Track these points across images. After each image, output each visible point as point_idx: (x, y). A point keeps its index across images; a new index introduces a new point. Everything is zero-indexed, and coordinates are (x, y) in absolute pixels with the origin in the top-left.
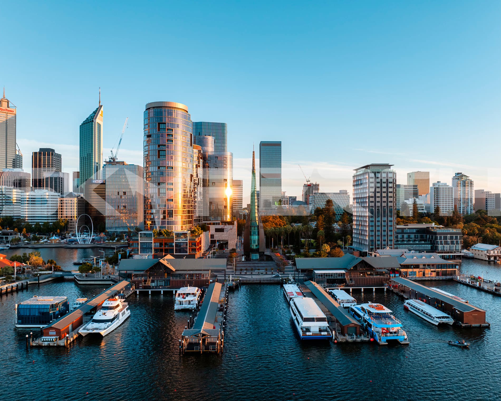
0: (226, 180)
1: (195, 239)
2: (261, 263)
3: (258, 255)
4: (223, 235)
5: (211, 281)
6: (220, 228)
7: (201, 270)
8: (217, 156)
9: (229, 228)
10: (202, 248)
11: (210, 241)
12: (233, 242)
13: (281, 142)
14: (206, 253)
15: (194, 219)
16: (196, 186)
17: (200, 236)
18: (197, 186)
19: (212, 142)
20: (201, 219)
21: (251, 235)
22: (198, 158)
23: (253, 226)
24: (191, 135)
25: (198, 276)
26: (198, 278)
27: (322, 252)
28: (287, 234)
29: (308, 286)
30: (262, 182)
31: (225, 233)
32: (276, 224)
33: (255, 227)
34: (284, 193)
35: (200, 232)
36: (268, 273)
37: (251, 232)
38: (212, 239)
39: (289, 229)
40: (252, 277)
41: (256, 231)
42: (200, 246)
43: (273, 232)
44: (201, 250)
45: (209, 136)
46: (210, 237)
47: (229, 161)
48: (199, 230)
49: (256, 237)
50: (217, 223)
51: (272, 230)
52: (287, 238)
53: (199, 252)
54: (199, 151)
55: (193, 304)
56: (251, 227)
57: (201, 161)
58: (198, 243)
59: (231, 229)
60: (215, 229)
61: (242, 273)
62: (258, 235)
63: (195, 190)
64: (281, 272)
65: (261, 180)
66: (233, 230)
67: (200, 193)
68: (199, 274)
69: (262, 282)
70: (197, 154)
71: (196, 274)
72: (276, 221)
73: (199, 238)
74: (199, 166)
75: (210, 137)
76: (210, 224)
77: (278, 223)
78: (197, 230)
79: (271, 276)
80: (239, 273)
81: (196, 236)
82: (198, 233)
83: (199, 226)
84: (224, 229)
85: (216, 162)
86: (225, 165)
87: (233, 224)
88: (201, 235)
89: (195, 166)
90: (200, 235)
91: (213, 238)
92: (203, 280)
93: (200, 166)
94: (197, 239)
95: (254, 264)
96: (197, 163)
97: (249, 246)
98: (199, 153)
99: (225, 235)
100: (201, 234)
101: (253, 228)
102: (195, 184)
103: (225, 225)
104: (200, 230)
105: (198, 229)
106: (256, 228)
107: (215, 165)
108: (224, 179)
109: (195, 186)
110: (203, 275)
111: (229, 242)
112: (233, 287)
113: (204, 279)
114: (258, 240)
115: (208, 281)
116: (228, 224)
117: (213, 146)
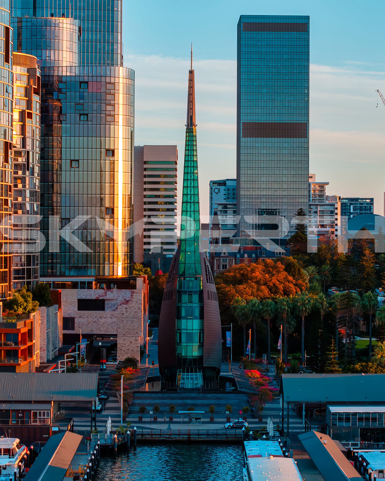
0: (113, 151)
1: (15, 325)
2: (204, 398)
3: (199, 375)
4: (103, 320)
5: (56, 429)
6: (93, 297)
7: (30, 402)
8: (86, 79)
9: (121, 299)
10: (37, 352)
11: (61, 336)
12: (133, 339)
13: (308, 18)
14: (46, 367)
15: (13, 268)
16: (20, 173)
17: (28, 317)
18: (24, 173)
19: (71, 35)
20: (35, 271)
21: (179, 317)
22: (28, 92)
23: (185, 292)
24: (7, 29)
25: (23, 417)
26: (23, 422)
27: (370, 364)
28: (298, 319)
29: (305, 443)
30: (242, 151)
31: (108, 312)
32: (273, 290)
33: (190, 294)
34: (322, 186)
35: (30, 306)
36: (215, 420)
37: (179, 310)
38: (67, 332)
39: (303, 305)
40: (169, 429)
41: (196, 306)
42: (29, 344)
43: (255, 312)
44: (31, 355)
45: (63, 16)
46: (60, 323)
47: (121, 96)
48: (26, 301)
49: (195, 325)
50: (83, 283)
51: (254, 305)
52: (298, 329)
53: (25, 359)
54: (32, 72)
55: (6, 475)
56: (180, 293)
57: (36, 99)
58: (23, 334)
59: (127, 302)
60: (79, 301)
61: (144, 420)
62: (202, 317)
63: (16, 186)
64: (254, 417)
65: (242, 144)
66: (131, 304)
67: (33, 194)
68: (23, 411)
69: (193, 438)
70: (25, 79)
71: (17, 411)
72: (274, 280)
73: (28, 321)
74: (30, 116)
75: (65, 20)
76: (64, 286)
77: (281, 287)
78: (21, 300)
79: (221, 426)
80: (137, 419)
81: (18, 315)
82: (25, 308)
83: (28, 290)
84: (103, 301)
85: (82, 97)
86: (109, 108)
87: (134, 287)
88: (32, 315)
89: (16, 116)
90: (29, 312)
91: (73, 328)
92: (35, 428)
93: (34, 116)
94: (20, 325)
95: (184, 398)
96: (23, 106)
97: (175, 350)
98: (29, 78)
99: (109, 320)
100: (33, 310)
101: (185, 298)
102: (17, 166)
103: (109, 288)
104: (30, 299)
105: (23, 297)
106: (195, 298)
107: (78, 107)
108: (107, 150)
109: (16, 173)
110: (35, 414)
111: (120, 341)
112: (114, 446)
113: (38, 424)
114: (202, 331)
115: (47, 429)
116: (118, 288)
117: (76, 48)
